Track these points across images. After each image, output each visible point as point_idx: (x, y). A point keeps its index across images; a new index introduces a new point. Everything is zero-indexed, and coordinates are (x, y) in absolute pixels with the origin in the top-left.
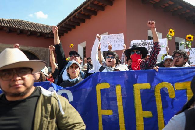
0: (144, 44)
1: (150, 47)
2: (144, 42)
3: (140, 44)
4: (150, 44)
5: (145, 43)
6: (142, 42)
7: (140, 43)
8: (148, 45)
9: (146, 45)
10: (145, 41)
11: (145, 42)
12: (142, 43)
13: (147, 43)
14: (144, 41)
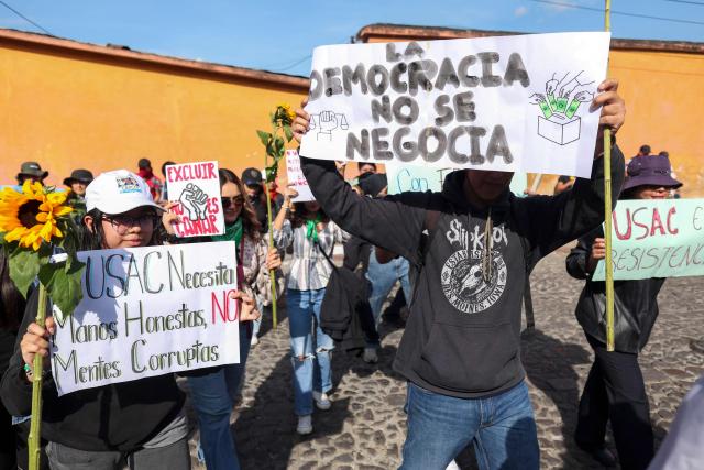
0: (404, 78)
1: (451, 105)
2: (408, 62)
3: (378, 79)
4: (454, 80)
5: (415, 66)
6: (392, 56)
7: (376, 70)
8: (440, 85)
9: (426, 84)
10: (420, 51)
11: (415, 58)
12: (390, 66)
13: (430, 65)
14: (409, 52)
